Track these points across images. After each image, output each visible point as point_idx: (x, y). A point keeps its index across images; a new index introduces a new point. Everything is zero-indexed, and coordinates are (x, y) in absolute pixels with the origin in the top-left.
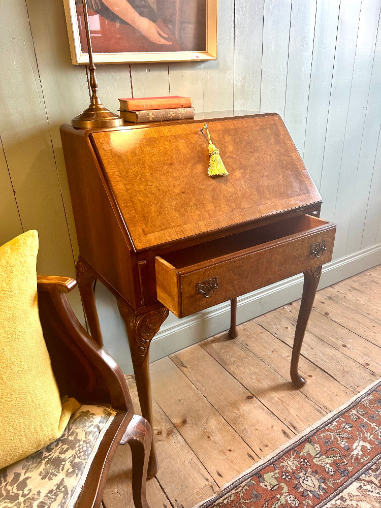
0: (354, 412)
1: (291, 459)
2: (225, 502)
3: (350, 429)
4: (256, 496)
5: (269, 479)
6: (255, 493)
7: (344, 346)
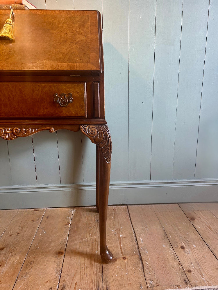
7: (183, 248)
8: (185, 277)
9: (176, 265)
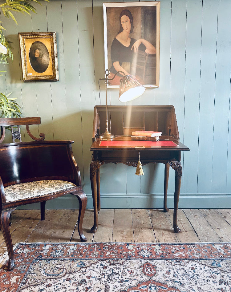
0: (192, 246)
1: (146, 246)
2: (109, 244)
3: (182, 249)
4: (121, 248)
5: (131, 247)
6: (122, 247)
7: (218, 229)
8: (220, 239)
9: (215, 235)
